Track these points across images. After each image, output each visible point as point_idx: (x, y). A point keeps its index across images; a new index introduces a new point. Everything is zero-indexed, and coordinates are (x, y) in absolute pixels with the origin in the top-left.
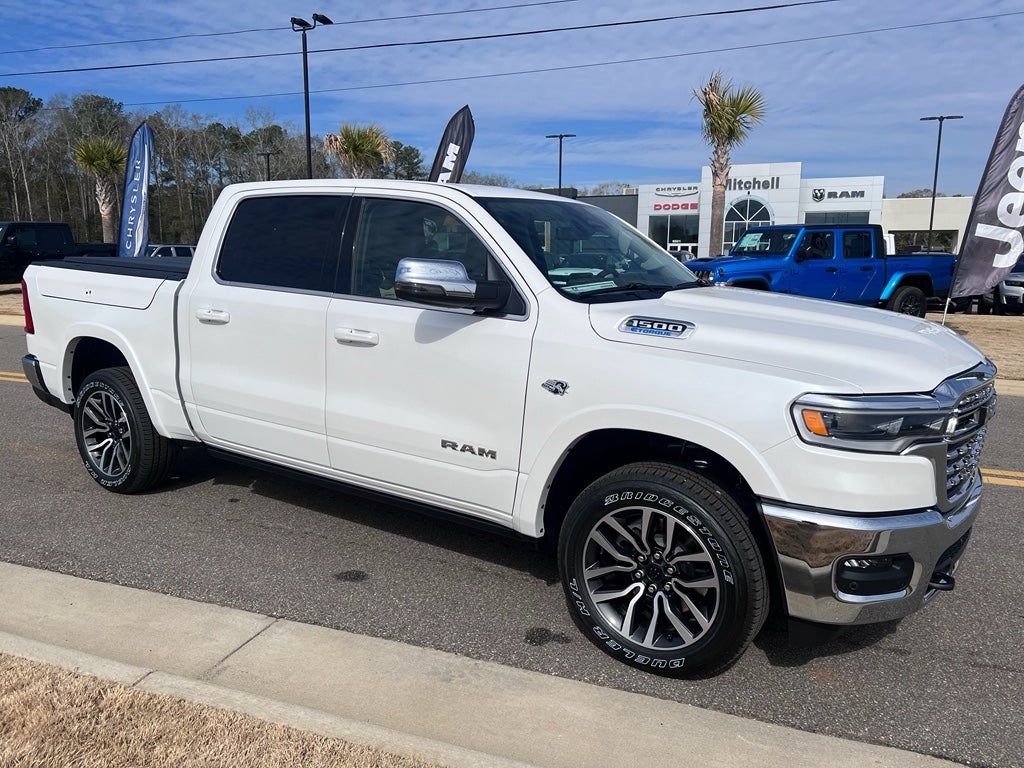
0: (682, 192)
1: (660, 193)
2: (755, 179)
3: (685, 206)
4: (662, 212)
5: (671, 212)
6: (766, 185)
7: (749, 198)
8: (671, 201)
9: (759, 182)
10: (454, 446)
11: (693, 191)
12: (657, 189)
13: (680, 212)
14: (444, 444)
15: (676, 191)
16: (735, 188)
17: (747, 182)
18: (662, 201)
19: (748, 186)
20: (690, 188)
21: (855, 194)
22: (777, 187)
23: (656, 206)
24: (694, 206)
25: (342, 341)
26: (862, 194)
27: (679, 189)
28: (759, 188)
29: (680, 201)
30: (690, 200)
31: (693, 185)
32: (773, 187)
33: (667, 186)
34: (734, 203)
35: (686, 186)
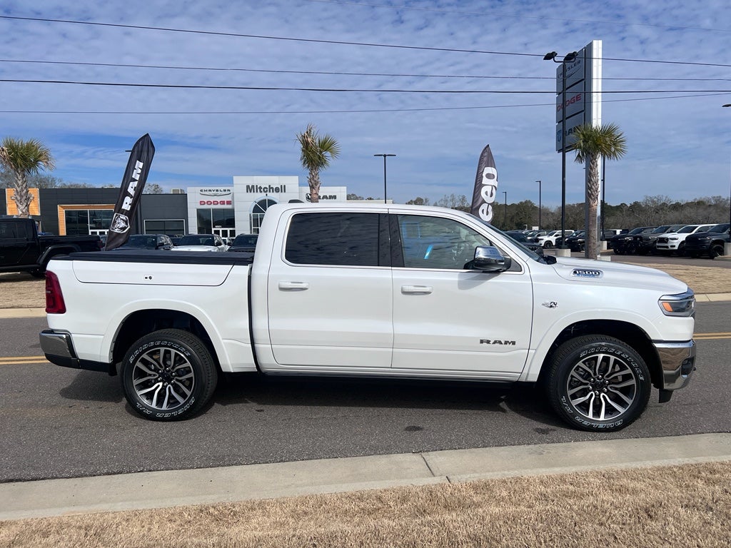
0: (219, 193)
1: (204, 193)
2: (270, 186)
3: (223, 203)
4: (206, 207)
5: (212, 207)
6: (277, 190)
7: (267, 198)
8: (212, 199)
9: (272, 188)
10: (488, 342)
11: (227, 192)
12: (201, 191)
13: (219, 206)
14: (482, 342)
15: (215, 192)
16: (257, 191)
17: (265, 188)
18: (206, 199)
19: (265, 190)
20: (225, 191)
21: (331, 197)
22: (285, 191)
23: (201, 202)
24: (229, 203)
25: (404, 293)
26: (335, 197)
27: (217, 191)
28: (273, 192)
29: (219, 199)
30: (226, 199)
31: (227, 188)
32: (282, 191)
33: (208, 188)
34: (257, 201)
35: (222, 189)
